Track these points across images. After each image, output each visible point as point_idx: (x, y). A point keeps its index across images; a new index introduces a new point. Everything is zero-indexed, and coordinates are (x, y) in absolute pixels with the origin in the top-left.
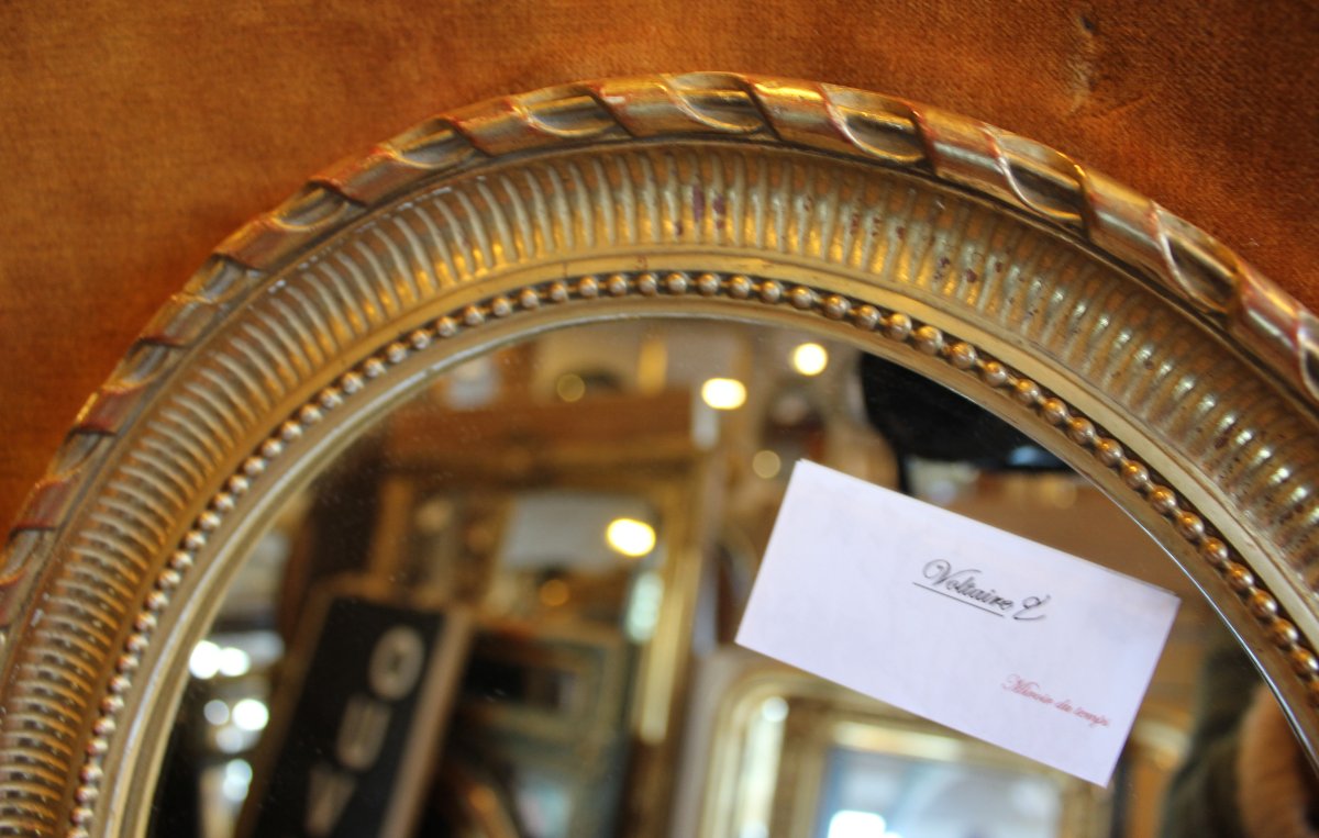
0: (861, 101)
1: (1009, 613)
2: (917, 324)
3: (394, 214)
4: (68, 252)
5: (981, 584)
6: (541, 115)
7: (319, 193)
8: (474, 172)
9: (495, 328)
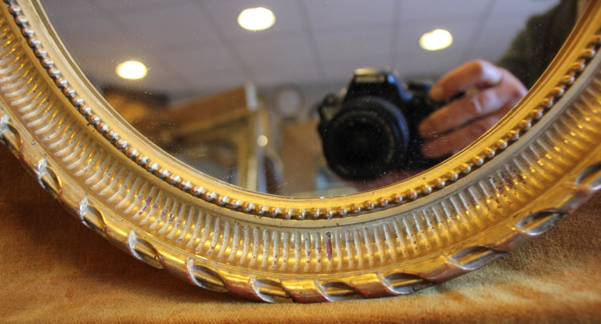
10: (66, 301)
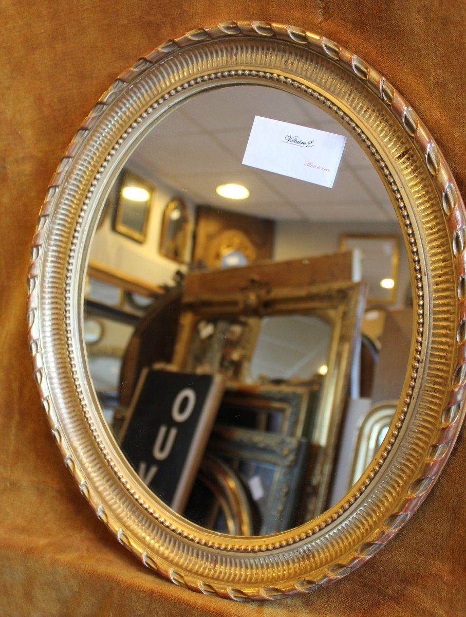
0: (261, 23)
1: (305, 146)
2: (279, 76)
3: (160, 65)
4: (74, 91)
5: (298, 140)
6: (192, 36)
7: (141, 61)
8: (178, 52)
9: (185, 92)
10: (85, 553)
